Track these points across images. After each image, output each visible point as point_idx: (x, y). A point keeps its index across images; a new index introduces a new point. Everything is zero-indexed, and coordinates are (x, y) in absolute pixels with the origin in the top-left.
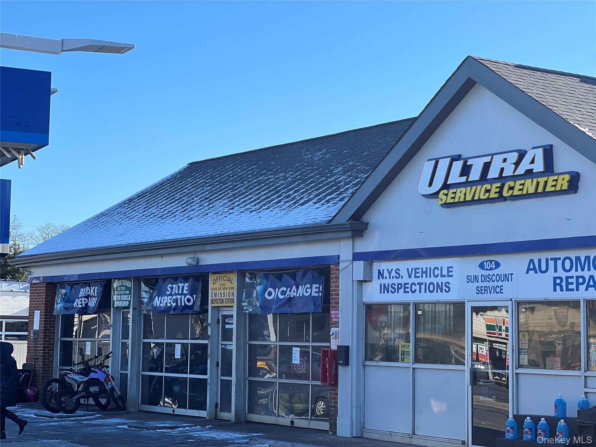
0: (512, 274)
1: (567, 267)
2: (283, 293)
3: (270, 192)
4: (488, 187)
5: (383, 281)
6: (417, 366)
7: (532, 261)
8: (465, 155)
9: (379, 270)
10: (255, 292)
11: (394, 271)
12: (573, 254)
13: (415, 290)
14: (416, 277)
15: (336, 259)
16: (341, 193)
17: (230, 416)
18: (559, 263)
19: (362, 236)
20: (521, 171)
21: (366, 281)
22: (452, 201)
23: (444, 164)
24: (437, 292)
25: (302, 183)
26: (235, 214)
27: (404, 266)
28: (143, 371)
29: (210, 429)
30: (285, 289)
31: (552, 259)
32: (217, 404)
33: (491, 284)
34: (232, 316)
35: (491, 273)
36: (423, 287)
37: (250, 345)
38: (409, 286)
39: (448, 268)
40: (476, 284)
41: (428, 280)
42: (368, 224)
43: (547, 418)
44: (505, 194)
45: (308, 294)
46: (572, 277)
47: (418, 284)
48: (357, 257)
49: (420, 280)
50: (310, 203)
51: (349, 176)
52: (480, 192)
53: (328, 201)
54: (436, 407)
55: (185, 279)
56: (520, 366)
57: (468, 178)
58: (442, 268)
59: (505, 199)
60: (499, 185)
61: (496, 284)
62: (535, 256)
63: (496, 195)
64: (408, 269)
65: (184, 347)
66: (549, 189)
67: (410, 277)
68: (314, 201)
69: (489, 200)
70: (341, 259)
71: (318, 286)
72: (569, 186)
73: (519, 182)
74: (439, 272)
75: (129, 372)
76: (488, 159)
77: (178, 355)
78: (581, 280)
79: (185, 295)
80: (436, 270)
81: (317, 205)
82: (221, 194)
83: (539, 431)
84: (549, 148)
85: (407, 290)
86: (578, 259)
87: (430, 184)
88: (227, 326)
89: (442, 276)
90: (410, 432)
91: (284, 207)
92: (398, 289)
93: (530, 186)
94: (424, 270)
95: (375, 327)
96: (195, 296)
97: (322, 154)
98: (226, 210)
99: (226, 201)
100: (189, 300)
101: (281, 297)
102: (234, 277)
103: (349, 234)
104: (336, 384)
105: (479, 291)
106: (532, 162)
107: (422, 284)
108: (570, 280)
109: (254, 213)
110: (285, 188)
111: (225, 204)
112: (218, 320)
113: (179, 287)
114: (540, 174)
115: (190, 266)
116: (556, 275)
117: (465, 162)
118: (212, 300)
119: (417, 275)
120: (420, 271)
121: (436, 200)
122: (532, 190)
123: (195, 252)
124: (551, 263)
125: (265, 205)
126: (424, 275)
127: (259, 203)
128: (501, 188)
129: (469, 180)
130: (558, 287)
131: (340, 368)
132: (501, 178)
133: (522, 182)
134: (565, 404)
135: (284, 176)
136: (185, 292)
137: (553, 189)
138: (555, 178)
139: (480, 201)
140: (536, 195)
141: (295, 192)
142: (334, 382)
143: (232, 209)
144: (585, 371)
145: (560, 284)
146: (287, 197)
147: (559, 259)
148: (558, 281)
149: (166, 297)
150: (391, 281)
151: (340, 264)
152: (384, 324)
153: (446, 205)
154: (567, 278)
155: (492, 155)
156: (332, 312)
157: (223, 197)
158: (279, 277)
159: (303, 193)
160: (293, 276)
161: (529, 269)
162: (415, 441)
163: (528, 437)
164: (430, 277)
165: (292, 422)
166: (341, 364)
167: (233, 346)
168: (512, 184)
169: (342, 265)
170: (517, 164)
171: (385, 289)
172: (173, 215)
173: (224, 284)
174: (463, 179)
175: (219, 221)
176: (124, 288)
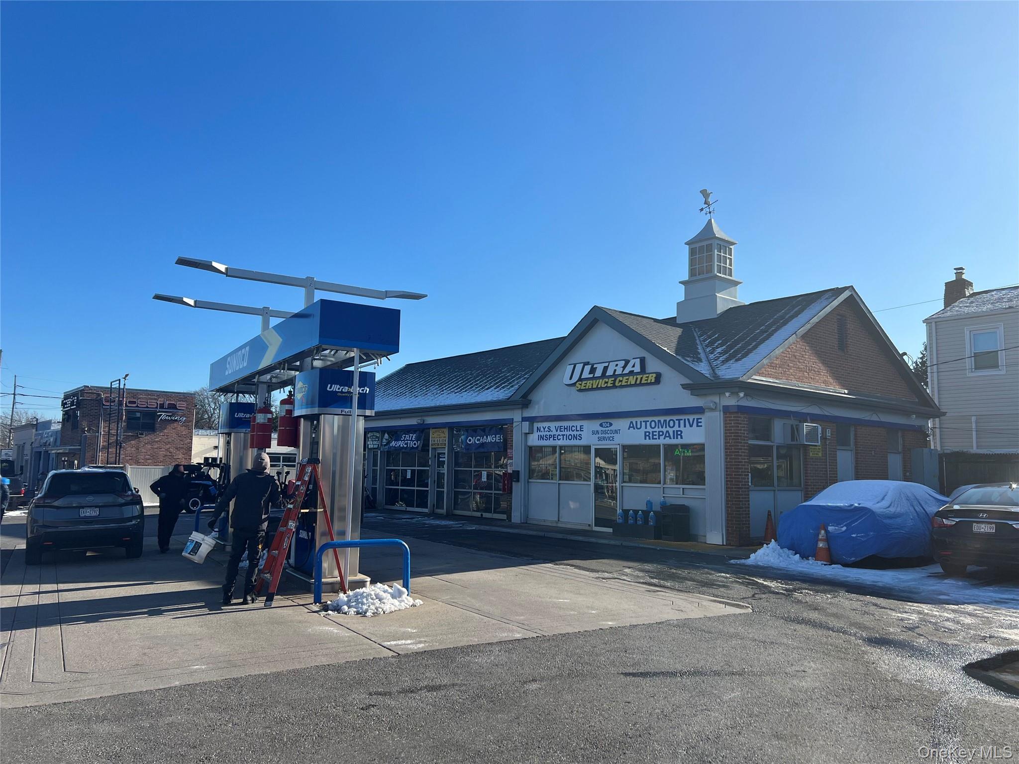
0: (619, 430)
1: (653, 426)
2: (478, 440)
3: (464, 382)
4: (607, 380)
5: (540, 433)
6: (560, 482)
7: (631, 422)
8: (592, 362)
9: (538, 427)
10: (460, 439)
11: (547, 428)
12: (656, 419)
13: (560, 439)
14: (560, 431)
15: (511, 421)
16: (510, 383)
17: (443, 511)
18: (648, 424)
19: (528, 408)
20: (626, 371)
21: (529, 433)
22: (584, 388)
23: (579, 367)
24: (574, 439)
25: (484, 377)
26: (445, 394)
27: (553, 425)
28: (386, 485)
29: (433, 519)
30: (479, 438)
31: (644, 422)
32: (434, 505)
33: (607, 435)
34: (444, 454)
35: (607, 429)
36: (565, 437)
37: (455, 470)
38: (556, 436)
39: (581, 426)
40: (598, 436)
41: (568, 433)
42: (531, 400)
43: (643, 511)
44: (617, 384)
45: (494, 441)
46: (656, 432)
47: (562, 435)
48: (524, 419)
49: (563, 433)
50: (493, 388)
51: (513, 373)
52: (601, 383)
53: (503, 387)
54: (572, 505)
55: (414, 432)
56: (624, 482)
57: (594, 375)
58: (576, 426)
59: (616, 387)
60: (613, 379)
61: (610, 435)
62: (634, 420)
63: (612, 385)
64: (555, 427)
65: (413, 472)
66: (643, 382)
67: (557, 431)
68: (494, 387)
69: (607, 388)
70: (514, 420)
71: (499, 436)
72: (655, 380)
73: (625, 378)
74: (575, 428)
75: (378, 486)
76: (606, 364)
77: (409, 476)
78: (661, 433)
79: (413, 441)
80: (573, 428)
81: (497, 390)
82: (432, 383)
83: (638, 519)
84: (643, 358)
85: (555, 438)
86: (659, 421)
87: (571, 378)
88: (441, 459)
89: (577, 431)
90: (557, 519)
91: (475, 391)
92: (550, 438)
93: (632, 380)
94: (566, 427)
95: (535, 460)
96: (419, 442)
97: (491, 360)
98: (439, 392)
99: (437, 387)
100: (415, 444)
101: (478, 442)
102: (446, 431)
103: (521, 406)
104: (511, 493)
105: (600, 439)
106: (633, 366)
107: (565, 435)
108: (655, 433)
109: (457, 394)
110: (473, 380)
111: (436, 389)
112: (435, 456)
113: (410, 436)
114: (638, 373)
115: (419, 424)
116: (646, 430)
117: (592, 366)
118: (432, 444)
119: (561, 430)
120: (563, 427)
121: (574, 387)
122: (633, 383)
123: (422, 416)
124: (643, 424)
125: (463, 389)
126: (566, 430)
127: (459, 388)
128: (615, 381)
129: (595, 376)
130: (647, 437)
131: (513, 483)
132: (614, 375)
133: (627, 378)
134: (652, 503)
135: (471, 373)
136: (413, 439)
137: (646, 382)
138: (647, 375)
139: (601, 388)
140: (635, 385)
141: (480, 382)
142: (510, 491)
143: (442, 391)
144: (663, 485)
145: (649, 436)
146: (477, 384)
147: (648, 421)
148: (647, 434)
149: (400, 442)
150: (545, 433)
151: (514, 424)
152: (540, 458)
153: (580, 390)
154: (653, 432)
155: (609, 362)
156: (508, 451)
157: (434, 384)
158: (475, 431)
159: (486, 382)
160: (484, 430)
161: (630, 427)
162: (560, 525)
163: (631, 521)
164: (569, 431)
165: (482, 515)
166: (514, 481)
167: (445, 470)
168: (621, 379)
169: (515, 424)
170: (624, 367)
171: (541, 438)
172: (404, 395)
173: (440, 435)
174: (591, 376)
175: (435, 398)
176: (375, 437)
